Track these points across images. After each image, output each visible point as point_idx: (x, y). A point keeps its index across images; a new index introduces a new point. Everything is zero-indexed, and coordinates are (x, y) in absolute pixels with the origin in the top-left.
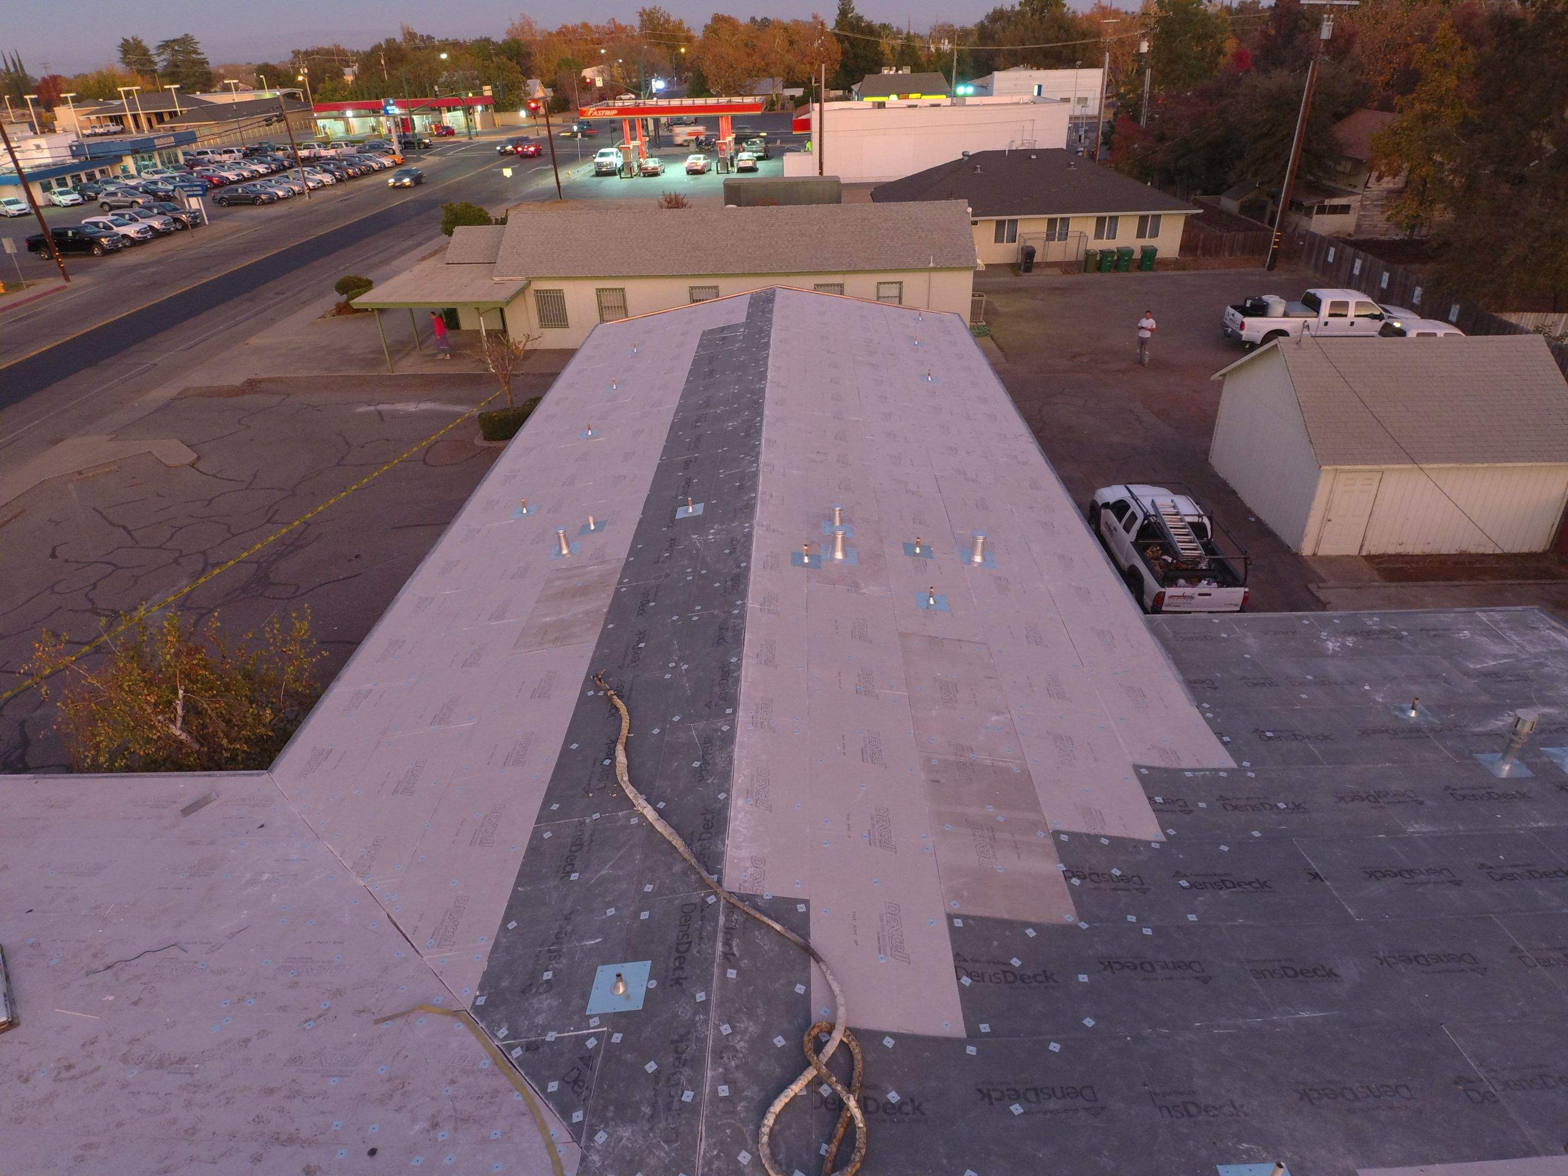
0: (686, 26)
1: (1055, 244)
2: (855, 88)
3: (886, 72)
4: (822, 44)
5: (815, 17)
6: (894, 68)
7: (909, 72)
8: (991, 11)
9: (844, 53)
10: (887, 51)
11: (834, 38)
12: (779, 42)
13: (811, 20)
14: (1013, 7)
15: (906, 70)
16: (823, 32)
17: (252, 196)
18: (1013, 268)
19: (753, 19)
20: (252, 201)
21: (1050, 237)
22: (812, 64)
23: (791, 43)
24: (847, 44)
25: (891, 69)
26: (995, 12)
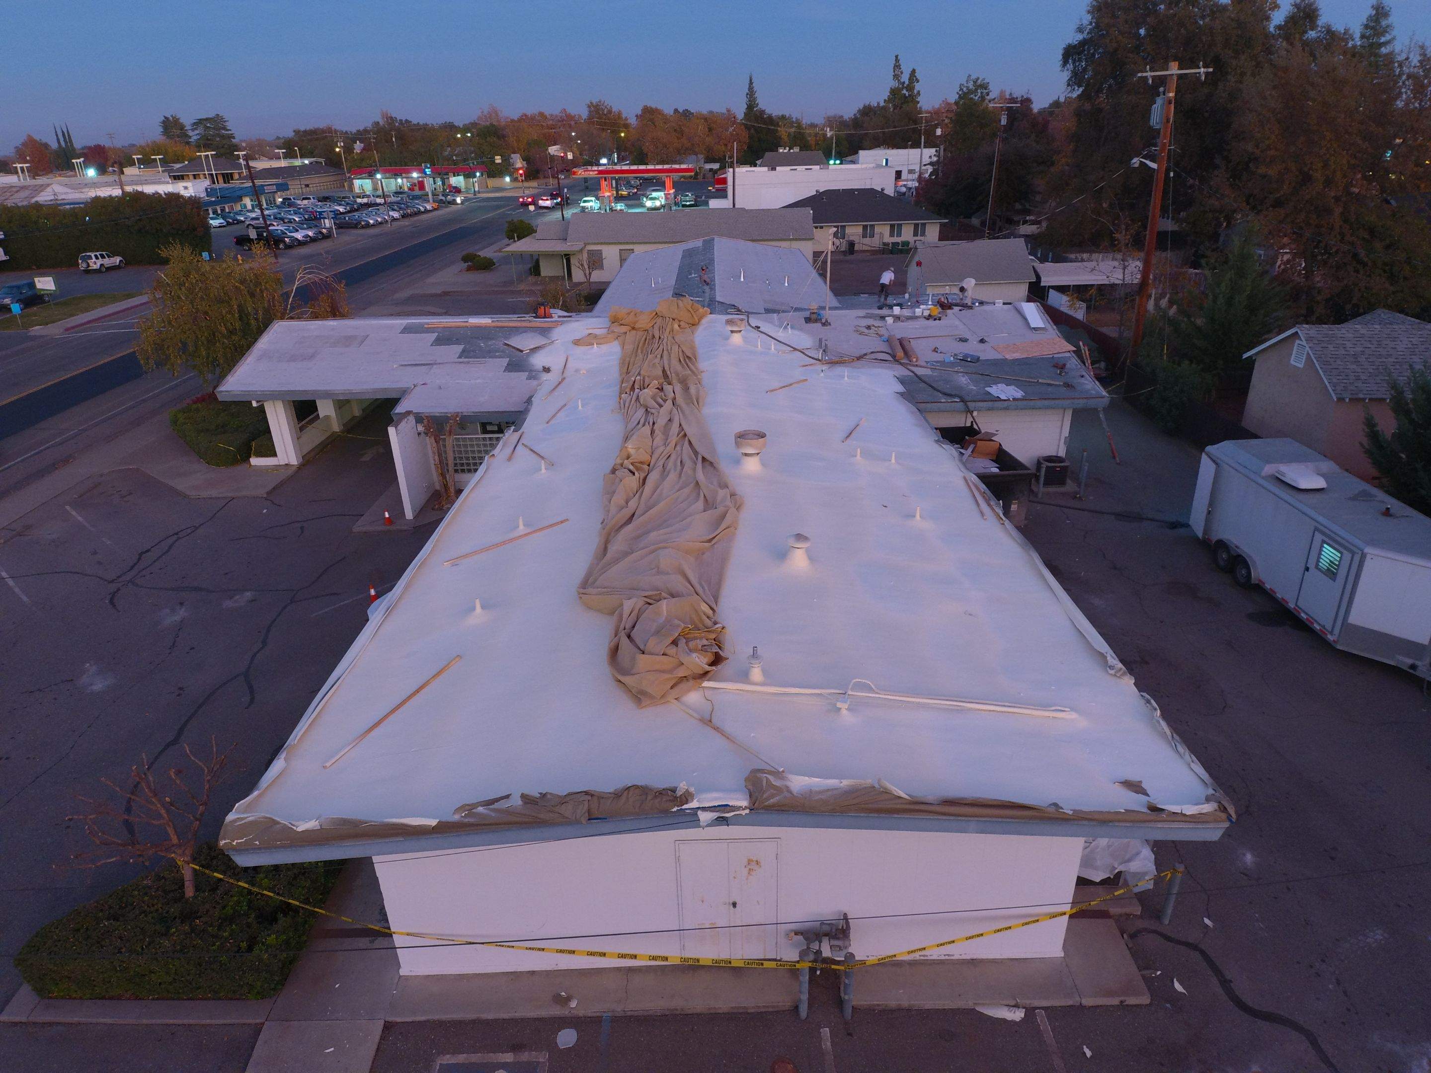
0: (624, 116)
1: (867, 241)
2: (758, 162)
3: (781, 151)
4: (734, 130)
5: (728, 111)
6: (788, 148)
7: (798, 150)
8: (861, 107)
9: (751, 137)
10: (784, 136)
11: (743, 127)
12: (701, 128)
13: (724, 111)
14: (878, 103)
15: (796, 150)
16: (734, 122)
17: (355, 222)
18: (844, 253)
19: (676, 110)
20: (355, 225)
21: (864, 236)
22: (726, 145)
23: (710, 130)
24: (752, 131)
25: (785, 149)
26: (865, 107)
